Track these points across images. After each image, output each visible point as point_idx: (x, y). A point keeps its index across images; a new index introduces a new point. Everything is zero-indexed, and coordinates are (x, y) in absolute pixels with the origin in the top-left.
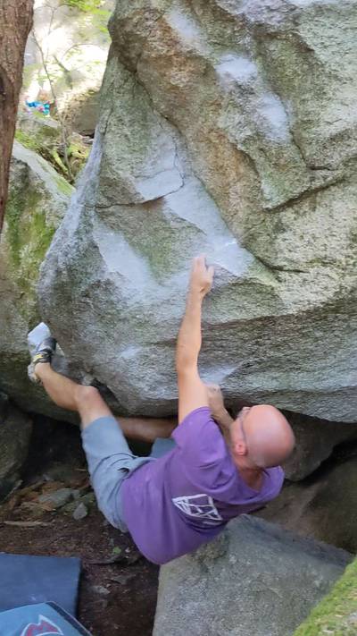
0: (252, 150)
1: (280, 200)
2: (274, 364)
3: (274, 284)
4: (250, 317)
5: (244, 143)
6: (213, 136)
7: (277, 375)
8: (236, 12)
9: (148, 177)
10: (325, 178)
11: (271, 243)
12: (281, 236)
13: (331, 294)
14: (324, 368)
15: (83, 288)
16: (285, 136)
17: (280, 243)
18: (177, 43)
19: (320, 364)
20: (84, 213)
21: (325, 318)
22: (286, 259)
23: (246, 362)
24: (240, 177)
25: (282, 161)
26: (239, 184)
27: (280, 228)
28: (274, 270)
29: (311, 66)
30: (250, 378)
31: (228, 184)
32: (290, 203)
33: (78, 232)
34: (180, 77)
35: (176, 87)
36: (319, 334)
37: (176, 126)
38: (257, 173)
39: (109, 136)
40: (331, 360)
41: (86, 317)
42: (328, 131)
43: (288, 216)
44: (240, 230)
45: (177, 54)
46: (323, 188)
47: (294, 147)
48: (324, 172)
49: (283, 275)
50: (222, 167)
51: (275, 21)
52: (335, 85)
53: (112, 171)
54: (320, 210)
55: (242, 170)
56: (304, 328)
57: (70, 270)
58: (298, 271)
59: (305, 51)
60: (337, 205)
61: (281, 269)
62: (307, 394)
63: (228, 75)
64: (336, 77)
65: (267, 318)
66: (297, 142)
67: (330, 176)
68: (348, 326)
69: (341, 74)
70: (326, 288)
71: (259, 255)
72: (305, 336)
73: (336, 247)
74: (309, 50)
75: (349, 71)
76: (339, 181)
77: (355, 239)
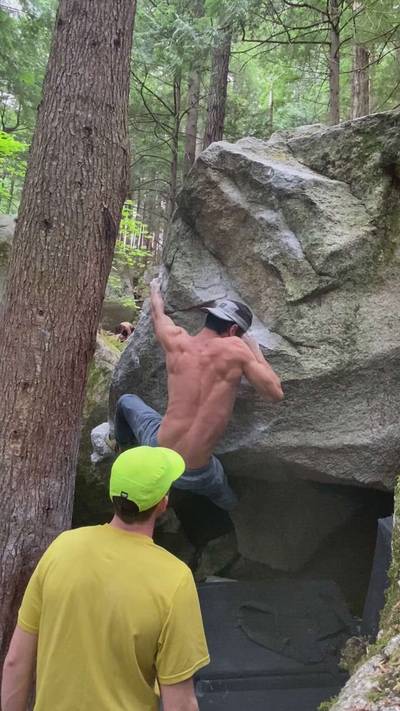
0: (278, 264)
1: (297, 296)
2: (297, 423)
3: (297, 355)
5: (273, 260)
6: (249, 262)
7: (297, 433)
8: (264, 183)
9: (204, 288)
10: (328, 281)
11: (294, 326)
12: (301, 321)
13: (334, 365)
14: (330, 430)
15: (153, 370)
16: (300, 255)
17: (300, 326)
18: (227, 201)
19: (328, 426)
21: (331, 386)
22: (305, 338)
23: (275, 420)
24: (269, 284)
25: (299, 271)
26: (268, 290)
27: (300, 316)
28: (296, 345)
29: (315, 213)
30: (279, 435)
31: (260, 292)
32: (305, 299)
34: (226, 224)
35: (224, 231)
36: (327, 400)
37: (220, 259)
38: (281, 280)
39: (175, 264)
40: (335, 423)
42: (329, 250)
43: (304, 308)
44: (270, 320)
45: (226, 209)
46: (325, 291)
47: (306, 262)
48: (327, 278)
49: (303, 349)
50: (255, 281)
51: (290, 187)
52: (330, 224)
53: (178, 286)
54: (324, 306)
55: (271, 279)
56: (316, 393)
58: (313, 347)
59: (310, 204)
60: (335, 304)
61: (301, 344)
62: (319, 449)
63: (262, 219)
64: (331, 220)
66: (309, 258)
67: (331, 281)
68: (346, 396)
69: (333, 218)
70: (331, 361)
71: (286, 334)
72: (317, 401)
73: (336, 332)
74: (313, 204)
75: (338, 217)
76: (334, 288)
77: (348, 328)
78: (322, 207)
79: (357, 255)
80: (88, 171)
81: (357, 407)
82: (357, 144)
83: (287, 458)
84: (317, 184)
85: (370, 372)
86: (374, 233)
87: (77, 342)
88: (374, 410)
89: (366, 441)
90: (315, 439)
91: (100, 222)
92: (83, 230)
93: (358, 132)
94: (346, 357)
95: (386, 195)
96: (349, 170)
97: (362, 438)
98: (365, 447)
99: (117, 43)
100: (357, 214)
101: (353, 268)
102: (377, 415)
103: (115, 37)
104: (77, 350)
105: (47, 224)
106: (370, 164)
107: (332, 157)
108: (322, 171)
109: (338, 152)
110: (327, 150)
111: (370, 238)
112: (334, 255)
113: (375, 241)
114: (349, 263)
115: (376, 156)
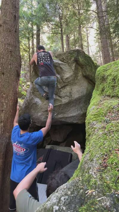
1: (60, 87)
2: (62, 113)
3: (61, 99)
4: (58, 105)
7: (62, 115)
13: (68, 101)
15: (31, 105)
17: (61, 93)
20: (30, 94)
21: (68, 105)
23: (58, 113)
25: (60, 82)
27: (61, 91)
28: (61, 97)
30: (58, 115)
32: (62, 88)
33: (29, 97)
36: (67, 108)
40: (69, 112)
41: (32, 110)
42: (65, 77)
43: (62, 90)
46: (65, 86)
47: (61, 80)
48: (66, 83)
51: (57, 65)
54: (65, 89)
57: (28, 103)
58: (64, 97)
60: (67, 88)
61: (62, 97)
62: (67, 117)
64: (65, 71)
65: (60, 105)
68: (71, 106)
71: (58, 95)
72: (65, 108)
73: (68, 94)
74: (61, 68)
75: (67, 71)
76: (67, 85)
77: (70, 93)
78: (63, 69)
79: (71, 78)
80: (12, 61)
81: (73, 108)
82: (69, 56)
83: (60, 120)
84: (62, 64)
85: (75, 101)
86: (74, 74)
87: (14, 100)
88: (76, 109)
89: (75, 115)
90: (66, 115)
91: (16, 73)
92: (12, 75)
93: (69, 53)
94: (70, 99)
95: (75, 66)
96: (68, 61)
97: (74, 114)
98: (75, 116)
99: (15, 31)
100: (70, 70)
101: (70, 81)
102: (76, 110)
103: (15, 30)
104: (14, 102)
105: (3, 74)
106: (72, 60)
107: (65, 58)
108: (63, 61)
109: (65, 57)
110: (63, 57)
111: (73, 75)
112: (67, 78)
113: (74, 76)
114: (69, 80)
115: (73, 59)
